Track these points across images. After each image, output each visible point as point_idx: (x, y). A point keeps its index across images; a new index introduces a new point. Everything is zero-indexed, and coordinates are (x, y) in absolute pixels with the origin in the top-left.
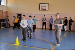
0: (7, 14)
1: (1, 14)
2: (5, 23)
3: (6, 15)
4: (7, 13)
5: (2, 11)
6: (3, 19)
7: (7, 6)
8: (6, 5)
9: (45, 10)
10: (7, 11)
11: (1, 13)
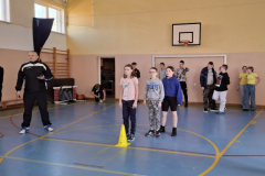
0: (68, 59)
1: (52, 61)
3: (65, 61)
4: (68, 56)
5: (55, 49)
7: (66, 35)
8: (63, 32)
9: (189, 44)
10: (68, 51)
11: (51, 56)
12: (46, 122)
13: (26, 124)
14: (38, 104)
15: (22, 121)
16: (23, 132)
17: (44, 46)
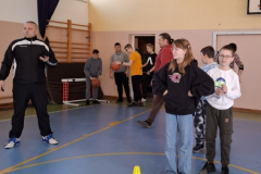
0: (89, 38)
1: (65, 39)
2: (84, 83)
3: (86, 41)
4: (89, 33)
5: (69, 22)
6: (70, 60)
7: (88, 2)
10: (90, 26)
11: (65, 32)
12: (46, 130)
13: (16, 132)
14: (34, 105)
15: (10, 127)
16: (11, 145)
17: (52, 18)
